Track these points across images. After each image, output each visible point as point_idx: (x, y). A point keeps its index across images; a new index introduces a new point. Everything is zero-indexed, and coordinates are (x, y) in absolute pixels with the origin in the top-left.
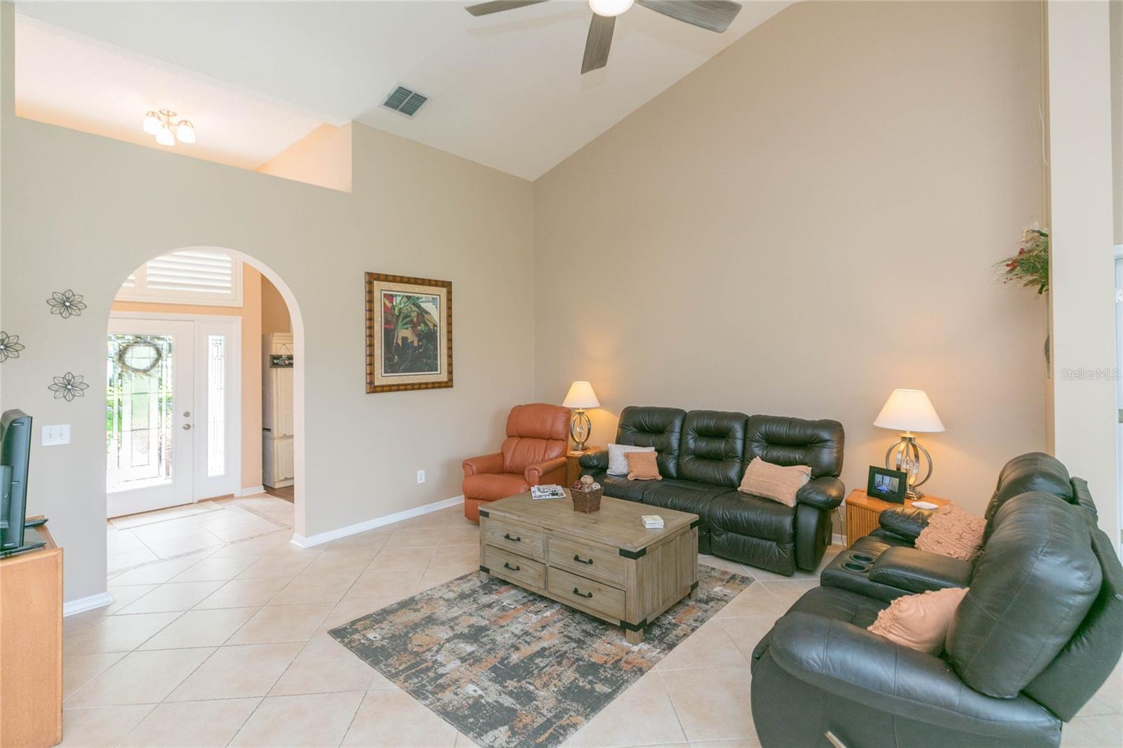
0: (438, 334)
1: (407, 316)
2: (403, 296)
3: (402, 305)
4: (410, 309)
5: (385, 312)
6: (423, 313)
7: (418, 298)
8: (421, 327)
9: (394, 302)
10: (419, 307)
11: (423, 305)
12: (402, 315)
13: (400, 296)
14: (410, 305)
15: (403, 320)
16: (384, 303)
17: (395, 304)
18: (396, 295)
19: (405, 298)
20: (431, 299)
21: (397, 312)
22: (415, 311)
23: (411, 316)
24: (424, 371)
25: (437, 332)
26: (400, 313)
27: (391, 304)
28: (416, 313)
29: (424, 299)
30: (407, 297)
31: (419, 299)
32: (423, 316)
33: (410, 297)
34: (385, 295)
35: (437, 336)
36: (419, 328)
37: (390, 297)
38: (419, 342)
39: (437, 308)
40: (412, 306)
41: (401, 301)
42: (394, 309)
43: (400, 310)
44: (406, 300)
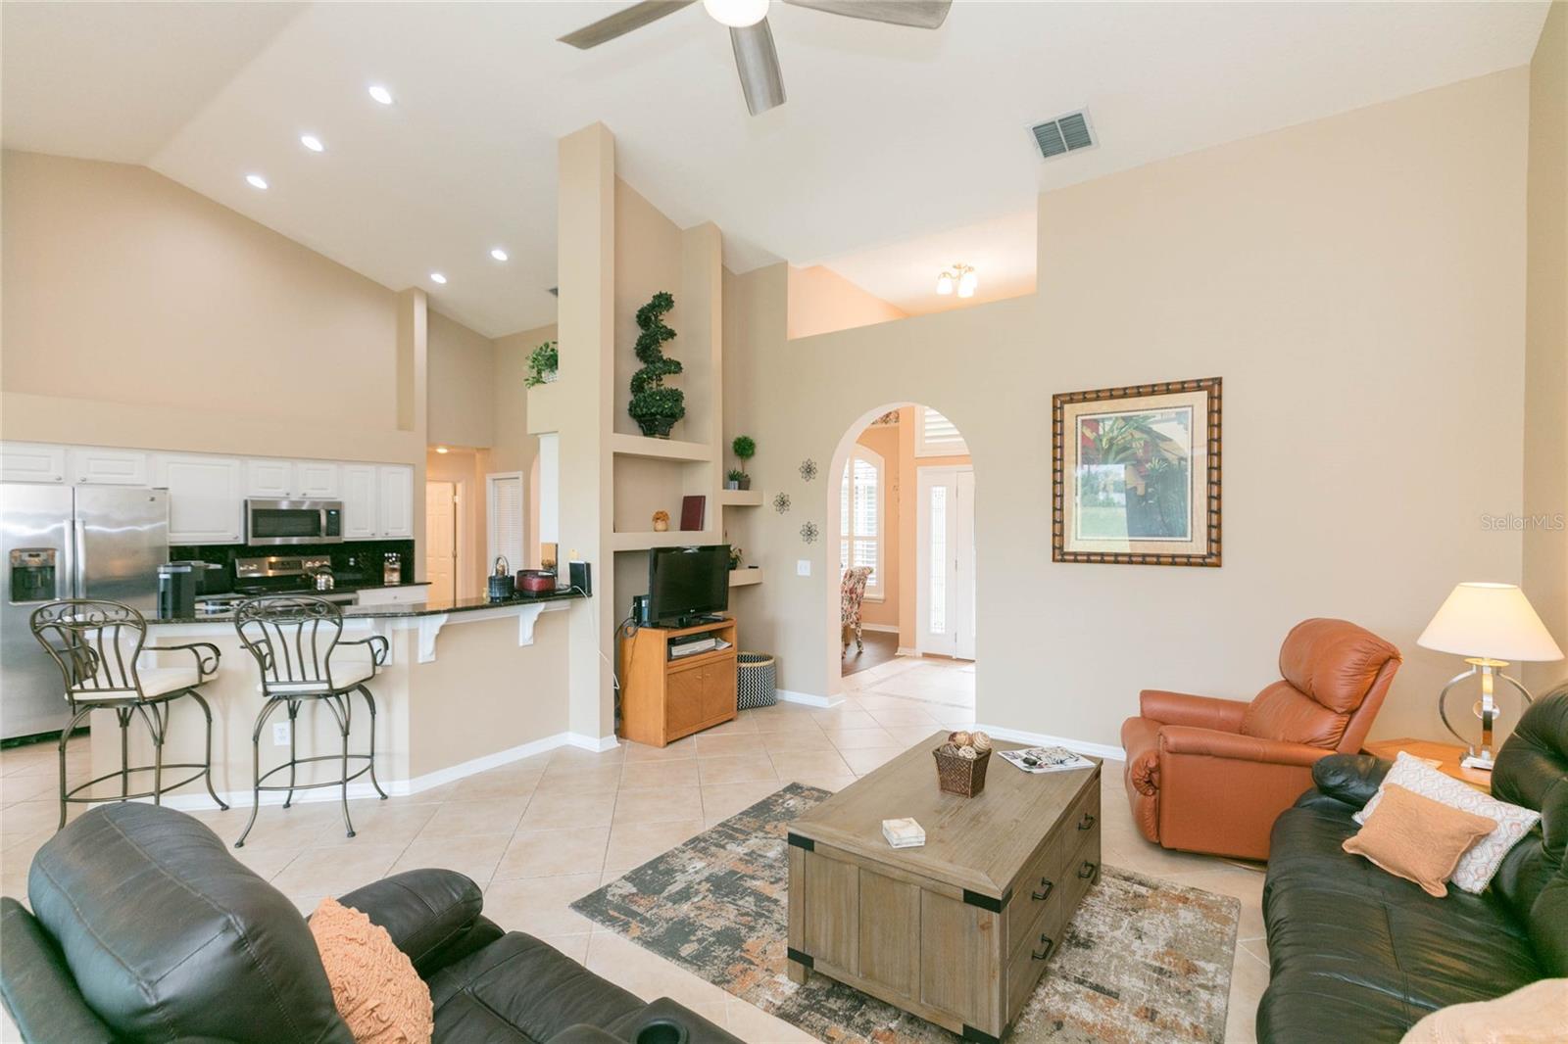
0: (1189, 474)
1: (1125, 449)
2: (1117, 418)
3: (1116, 433)
4: (1130, 437)
5: (1083, 447)
6: (1155, 440)
7: (1146, 418)
8: (1154, 464)
9: (1101, 429)
10: (1149, 431)
11: (1155, 428)
12: (1115, 448)
13: (1111, 418)
14: (1131, 430)
15: (1116, 457)
16: (1083, 433)
17: (1101, 432)
18: (1103, 420)
19: (1121, 420)
20: (1174, 415)
21: (1105, 444)
22: (1141, 439)
23: (1131, 448)
24: (1158, 536)
25: (1186, 470)
26: (1111, 445)
27: (1094, 434)
28: (1142, 442)
29: (1158, 417)
30: (1124, 418)
31: (1149, 418)
32: (1157, 445)
33: (1131, 418)
34: (1083, 421)
35: (1186, 476)
36: (1148, 466)
37: (1093, 424)
38: (1147, 486)
39: (1187, 429)
40: (1134, 432)
41: (1112, 427)
42: (1101, 440)
43: (1111, 441)
44: (1123, 423)
